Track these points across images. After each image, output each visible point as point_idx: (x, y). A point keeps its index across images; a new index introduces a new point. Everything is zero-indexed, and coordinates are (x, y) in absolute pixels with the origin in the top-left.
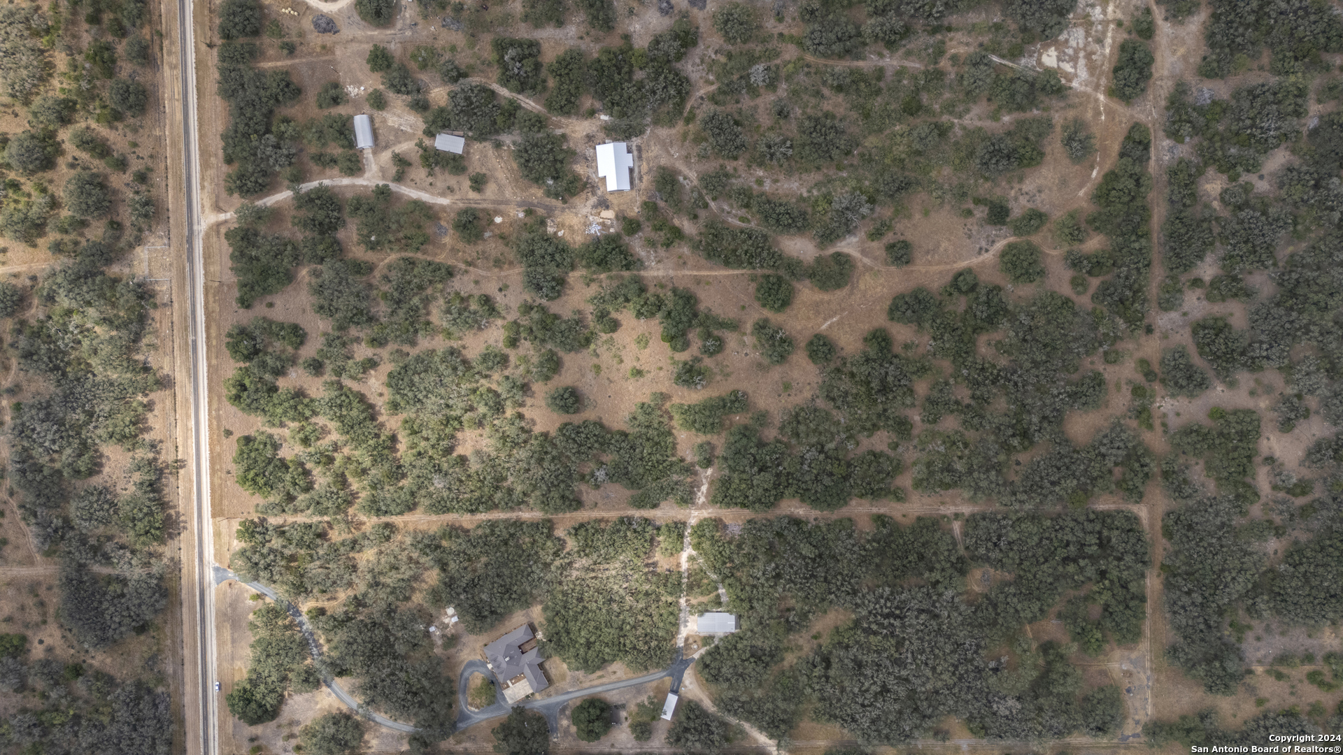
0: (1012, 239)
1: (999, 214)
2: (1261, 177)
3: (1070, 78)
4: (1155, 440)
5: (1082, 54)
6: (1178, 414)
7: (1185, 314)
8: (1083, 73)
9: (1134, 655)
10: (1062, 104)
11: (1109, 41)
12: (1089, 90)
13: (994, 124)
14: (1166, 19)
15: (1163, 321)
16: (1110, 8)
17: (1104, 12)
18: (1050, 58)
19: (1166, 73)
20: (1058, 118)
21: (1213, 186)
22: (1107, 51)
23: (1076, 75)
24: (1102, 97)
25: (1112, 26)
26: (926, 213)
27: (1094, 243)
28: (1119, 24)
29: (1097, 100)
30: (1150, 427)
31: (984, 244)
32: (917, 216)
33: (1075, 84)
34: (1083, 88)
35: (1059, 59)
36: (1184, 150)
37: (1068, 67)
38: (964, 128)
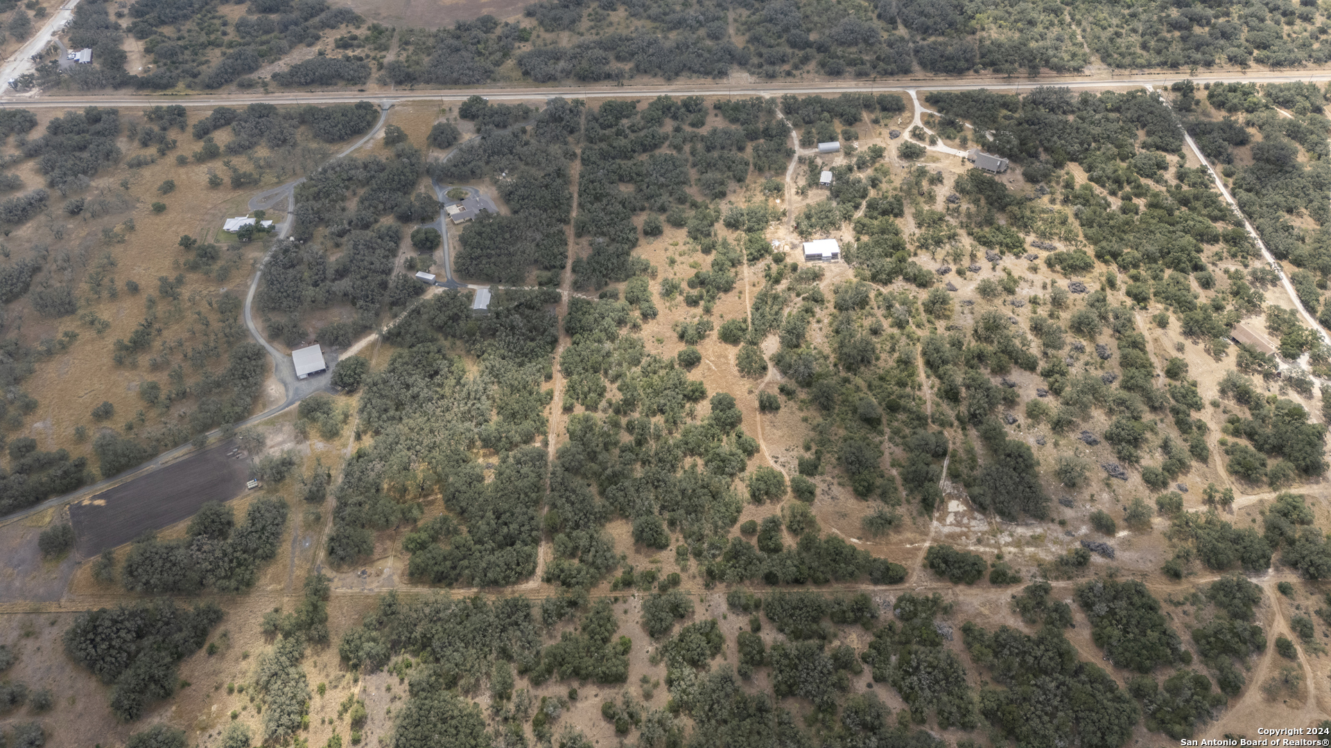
0: (787, 479)
1: (808, 468)
2: (869, 686)
3: (942, 520)
4: (602, 591)
5: (965, 529)
6: (626, 612)
7: (725, 617)
8: (946, 530)
9: (396, 578)
10: (915, 513)
11: (982, 549)
12: (932, 534)
13: (888, 464)
14: (1014, 597)
15: (719, 598)
16: (1012, 549)
17: (1007, 544)
18: (954, 506)
19: (961, 598)
20: (901, 510)
21: (855, 640)
22: (972, 548)
23: (944, 525)
24: (927, 544)
25: (996, 551)
26: (805, 420)
27: (788, 541)
28: (999, 557)
29: (924, 541)
30: (615, 587)
31: (782, 460)
32: (802, 415)
33: (935, 523)
34: (932, 529)
35: (956, 514)
36: (886, 615)
37: (950, 519)
38: (881, 442)
